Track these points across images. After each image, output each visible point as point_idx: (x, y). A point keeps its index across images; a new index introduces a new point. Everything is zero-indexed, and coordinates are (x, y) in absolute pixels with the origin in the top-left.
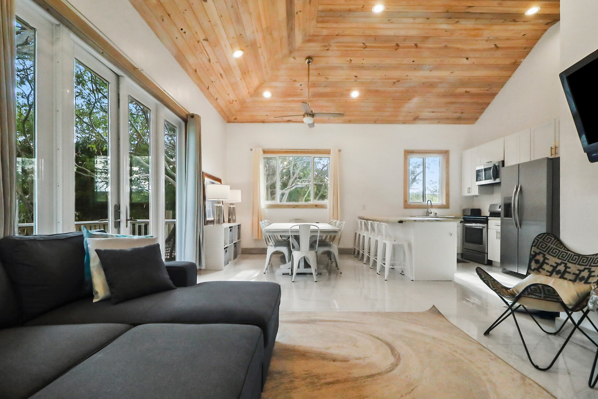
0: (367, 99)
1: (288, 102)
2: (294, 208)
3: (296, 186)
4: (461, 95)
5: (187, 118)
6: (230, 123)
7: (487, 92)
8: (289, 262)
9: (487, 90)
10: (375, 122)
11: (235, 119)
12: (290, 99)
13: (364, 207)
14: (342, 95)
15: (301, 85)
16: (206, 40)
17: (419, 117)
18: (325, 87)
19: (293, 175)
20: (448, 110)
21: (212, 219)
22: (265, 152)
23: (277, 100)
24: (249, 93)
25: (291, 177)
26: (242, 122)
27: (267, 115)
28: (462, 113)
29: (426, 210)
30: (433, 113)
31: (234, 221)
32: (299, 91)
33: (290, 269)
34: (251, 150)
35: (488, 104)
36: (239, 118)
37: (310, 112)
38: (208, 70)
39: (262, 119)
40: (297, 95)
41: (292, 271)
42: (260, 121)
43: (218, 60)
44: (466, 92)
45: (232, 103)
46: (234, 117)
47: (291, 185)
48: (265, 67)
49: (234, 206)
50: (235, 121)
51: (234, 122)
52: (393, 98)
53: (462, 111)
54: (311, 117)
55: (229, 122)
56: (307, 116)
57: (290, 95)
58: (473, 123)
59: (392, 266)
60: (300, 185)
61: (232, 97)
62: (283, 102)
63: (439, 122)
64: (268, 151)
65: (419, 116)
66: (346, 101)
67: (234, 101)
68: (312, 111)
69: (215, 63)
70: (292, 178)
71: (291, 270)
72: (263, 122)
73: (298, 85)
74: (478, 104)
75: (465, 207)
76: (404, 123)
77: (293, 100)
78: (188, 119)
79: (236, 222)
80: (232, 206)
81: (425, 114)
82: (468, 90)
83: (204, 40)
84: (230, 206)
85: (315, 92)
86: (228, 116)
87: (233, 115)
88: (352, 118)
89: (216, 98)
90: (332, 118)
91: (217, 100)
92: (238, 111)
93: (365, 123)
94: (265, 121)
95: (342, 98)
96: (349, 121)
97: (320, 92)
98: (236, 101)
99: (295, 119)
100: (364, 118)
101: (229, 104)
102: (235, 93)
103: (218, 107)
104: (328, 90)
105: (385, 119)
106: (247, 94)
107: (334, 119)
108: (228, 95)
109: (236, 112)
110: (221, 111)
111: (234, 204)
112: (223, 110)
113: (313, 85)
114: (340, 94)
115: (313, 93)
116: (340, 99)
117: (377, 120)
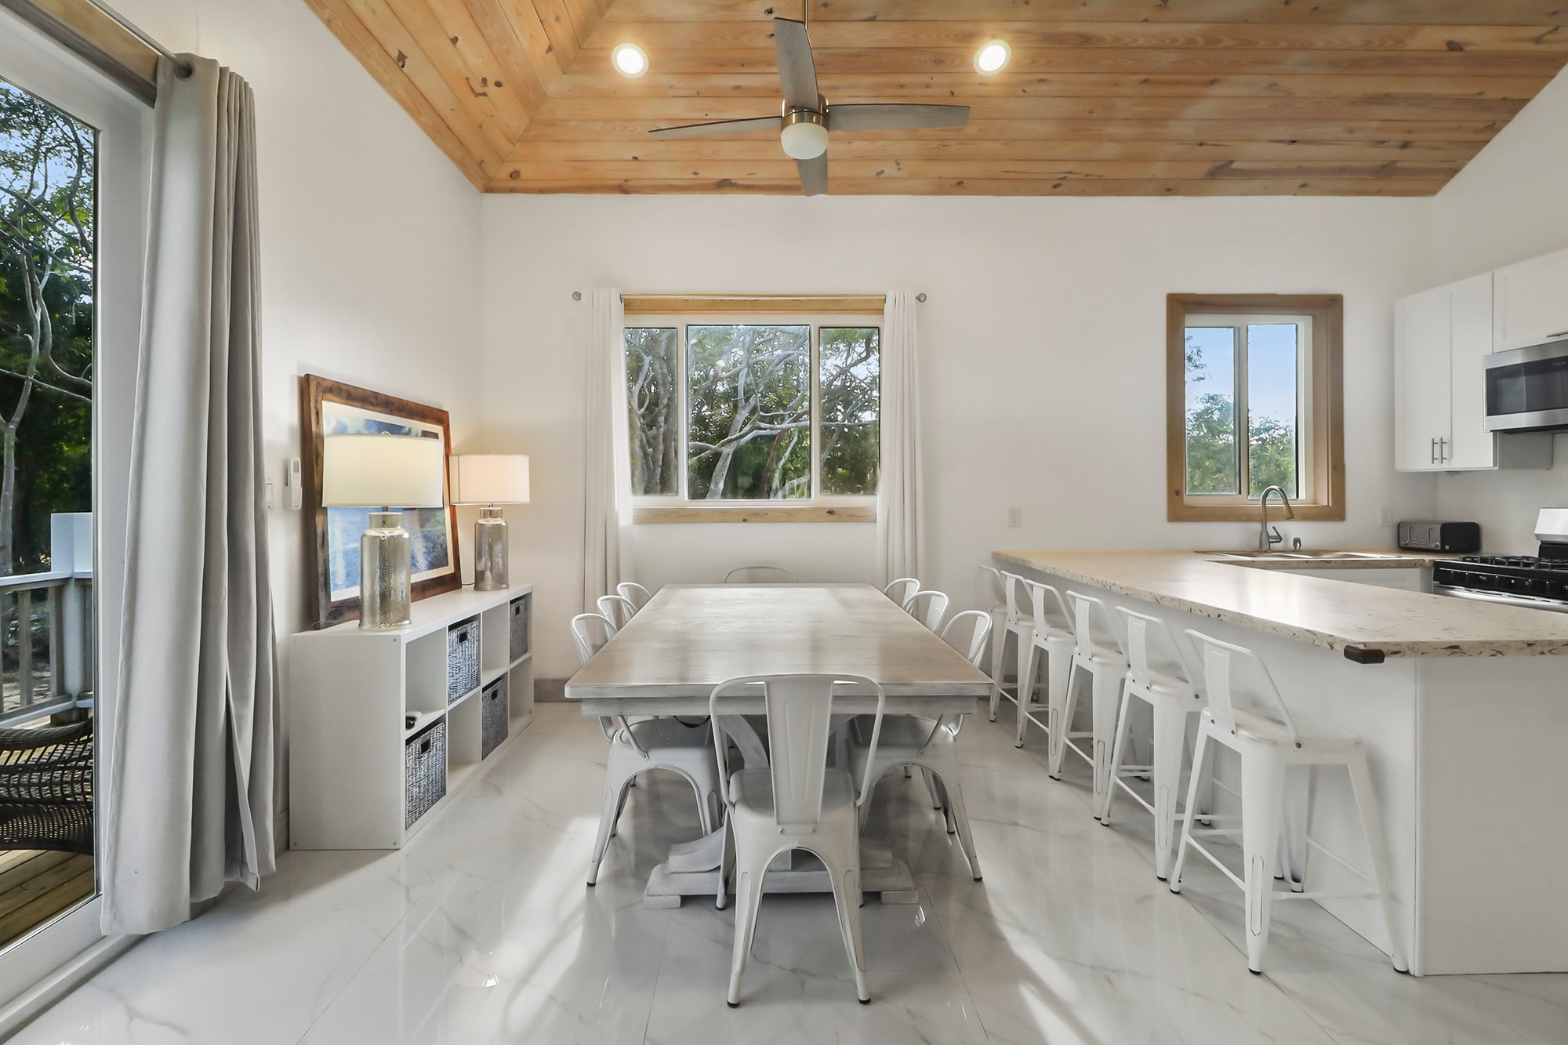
0: (1041, 81)
1: (718, 95)
2: (745, 521)
3: (755, 431)
4: (1427, 60)
5: (155, 79)
6: (492, 195)
7: (1533, 47)
8: (714, 829)
9: (1538, 40)
10: (1058, 187)
11: (515, 175)
12: (727, 81)
13: (1015, 518)
14: (939, 61)
15: (770, 12)
17: (1235, 165)
18: (872, 19)
19: (747, 400)
20: (1351, 131)
21: (353, 592)
22: (630, 306)
23: (672, 87)
24: (550, 49)
25: (740, 405)
26: (541, 191)
27: (635, 158)
28: (1405, 145)
29: (1257, 526)
30: (1293, 146)
31: (501, 581)
32: (761, 41)
33: (720, 875)
34: (577, 296)
35: (1517, 105)
36: (526, 171)
37: (814, 102)
39: (617, 175)
40: (752, 63)
41: (729, 882)
42: (610, 183)
44: (1453, 46)
45: (484, 94)
46: (509, 169)
47: (741, 430)
49: (500, 521)
50: (514, 184)
51: (512, 190)
52: (1144, 77)
53: (1408, 137)
54: (817, 122)
55: (489, 190)
56: (800, 120)
57: (722, 65)
58: (1433, 192)
59: (1203, 813)
60: (765, 429)
61: (474, 58)
62: (698, 95)
63: (1303, 186)
64: (642, 301)
65: (1232, 162)
66: (952, 93)
67: (491, 82)
68: (821, 99)
70: (744, 408)
71: (726, 882)
72: (623, 189)
73: (756, 10)
74: (1478, 103)
75: (1404, 513)
76: (1169, 191)
77: (737, 87)
78: (161, 81)
79: (508, 587)
80: (490, 522)
81: (1259, 151)
82: (1459, 35)
84: (481, 521)
85: (829, 48)
86: (481, 163)
87: (502, 160)
88: (971, 169)
89: (395, 54)
90: (890, 170)
91: (403, 66)
92: (518, 141)
93: (1017, 192)
94: (630, 183)
95: (939, 79)
96: (956, 182)
97: (848, 48)
98: (498, 84)
99: (749, 176)
100: (1017, 170)
101: (473, 96)
102: (485, 40)
103: (417, 104)
104: (884, 35)
105: (1096, 176)
106: (544, 53)
107: (902, 173)
108: (451, 44)
109: (511, 142)
110: (440, 130)
111: (500, 515)
112: (448, 127)
113: (822, 9)
114: (933, 59)
115: (821, 54)
116: (929, 80)
117: (1064, 178)
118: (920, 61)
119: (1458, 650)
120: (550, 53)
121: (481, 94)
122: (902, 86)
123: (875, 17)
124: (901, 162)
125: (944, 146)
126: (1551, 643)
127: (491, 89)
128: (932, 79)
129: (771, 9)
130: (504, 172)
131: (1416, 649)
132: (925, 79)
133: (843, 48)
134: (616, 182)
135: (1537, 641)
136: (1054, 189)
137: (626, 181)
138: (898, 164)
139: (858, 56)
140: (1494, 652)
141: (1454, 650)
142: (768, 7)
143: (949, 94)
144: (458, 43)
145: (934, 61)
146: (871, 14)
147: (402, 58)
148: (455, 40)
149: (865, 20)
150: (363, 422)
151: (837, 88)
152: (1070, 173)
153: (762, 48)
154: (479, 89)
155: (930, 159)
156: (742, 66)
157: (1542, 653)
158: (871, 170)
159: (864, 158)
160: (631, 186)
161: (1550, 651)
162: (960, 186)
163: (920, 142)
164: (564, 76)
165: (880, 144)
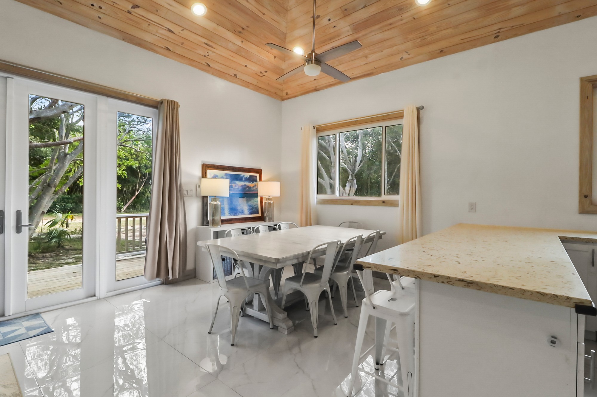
2: (352, 204)
6: (284, 101)
11: (287, 94)
14: (401, 9)
15: (329, 20)
16: (136, 6)
18: (365, 7)
22: (318, 130)
24: (275, 57)
27: (315, 79)
31: (271, 219)
32: (332, 30)
34: (302, 129)
36: (290, 91)
38: (183, 43)
39: (313, 86)
40: (333, 38)
43: (183, 27)
46: (285, 92)
48: (264, 14)
49: (271, 202)
50: (288, 96)
51: (289, 98)
55: (283, 100)
61: (254, 68)
66: (414, 18)
67: (263, 72)
69: (181, 32)
72: (316, 90)
73: (325, 21)
79: (273, 221)
80: (268, 202)
83: (132, 8)
84: (266, 201)
85: (355, 23)
86: (276, 93)
87: (282, 91)
88: (443, 44)
89: (233, 75)
90: (405, 56)
91: (237, 77)
92: (283, 84)
93: (474, 46)
94: (317, 87)
95: (405, 16)
96: (439, 51)
97: (361, 20)
98: (266, 72)
99: (352, 74)
100: (469, 37)
101: (261, 77)
102: (254, 63)
103: (247, 84)
104: (372, 10)
105: (520, 25)
106: (274, 59)
107: (411, 56)
108: (246, 67)
109: (281, 85)
110: (257, 89)
111: (271, 199)
112: (259, 87)
113: (345, 11)
114: (397, 9)
115: (353, 26)
116: (401, 18)
117: (499, 32)
118: (393, 12)
119: (397, 272)
120: (276, 58)
121: (263, 76)
122: (391, 24)
123: (365, 6)
124: (408, 52)
125: (424, 39)
126: (448, 278)
127: (265, 74)
128: (402, 17)
129: (329, 19)
130: (284, 94)
131: (377, 268)
132: (399, 18)
133: (359, 21)
134: (314, 88)
135: (440, 275)
136: (496, 39)
137: (316, 87)
138: (407, 53)
139: (367, 21)
140: (416, 277)
141: (395, 271)
142: (328, 19)
143: (413, 19)
144: (247, 66)
145: (399, 10)
146: (364, 5)
147: (235, 75)
148: (246, 66)
149: (362, 9)
150: (224, 174)
151: (366, 35)
152: (500, 29)
153: (333, 32)
154: (261, 75)
155: (420, 46)
156: (330, 40)
157: (443, 282)
158: (397, 59)
159: (392, 55)
160: (319, 88)
161: (448, 282)
162: (442, 53)
163: (412, 41)
164: (285, 62)
165: (395, 48)
